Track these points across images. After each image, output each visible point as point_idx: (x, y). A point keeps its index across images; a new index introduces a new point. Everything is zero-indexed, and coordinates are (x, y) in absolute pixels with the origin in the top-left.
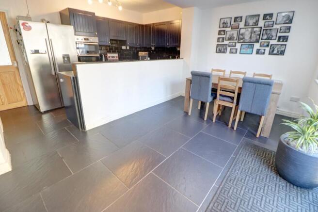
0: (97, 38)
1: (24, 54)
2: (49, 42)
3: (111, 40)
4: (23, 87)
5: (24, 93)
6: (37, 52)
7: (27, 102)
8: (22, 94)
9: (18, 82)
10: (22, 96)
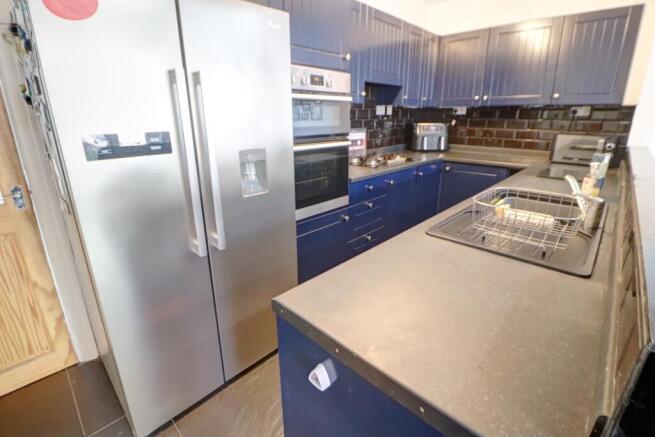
0: (346, 77)
1: (54, 155)
2: (185, 81)
3: (368, 85)
4: (54, 294)
5: (60, 320)
6: (114, 150)
7: (71, 350)
8: (51, 325)
9: (35, 276)
10: (53, 333)
